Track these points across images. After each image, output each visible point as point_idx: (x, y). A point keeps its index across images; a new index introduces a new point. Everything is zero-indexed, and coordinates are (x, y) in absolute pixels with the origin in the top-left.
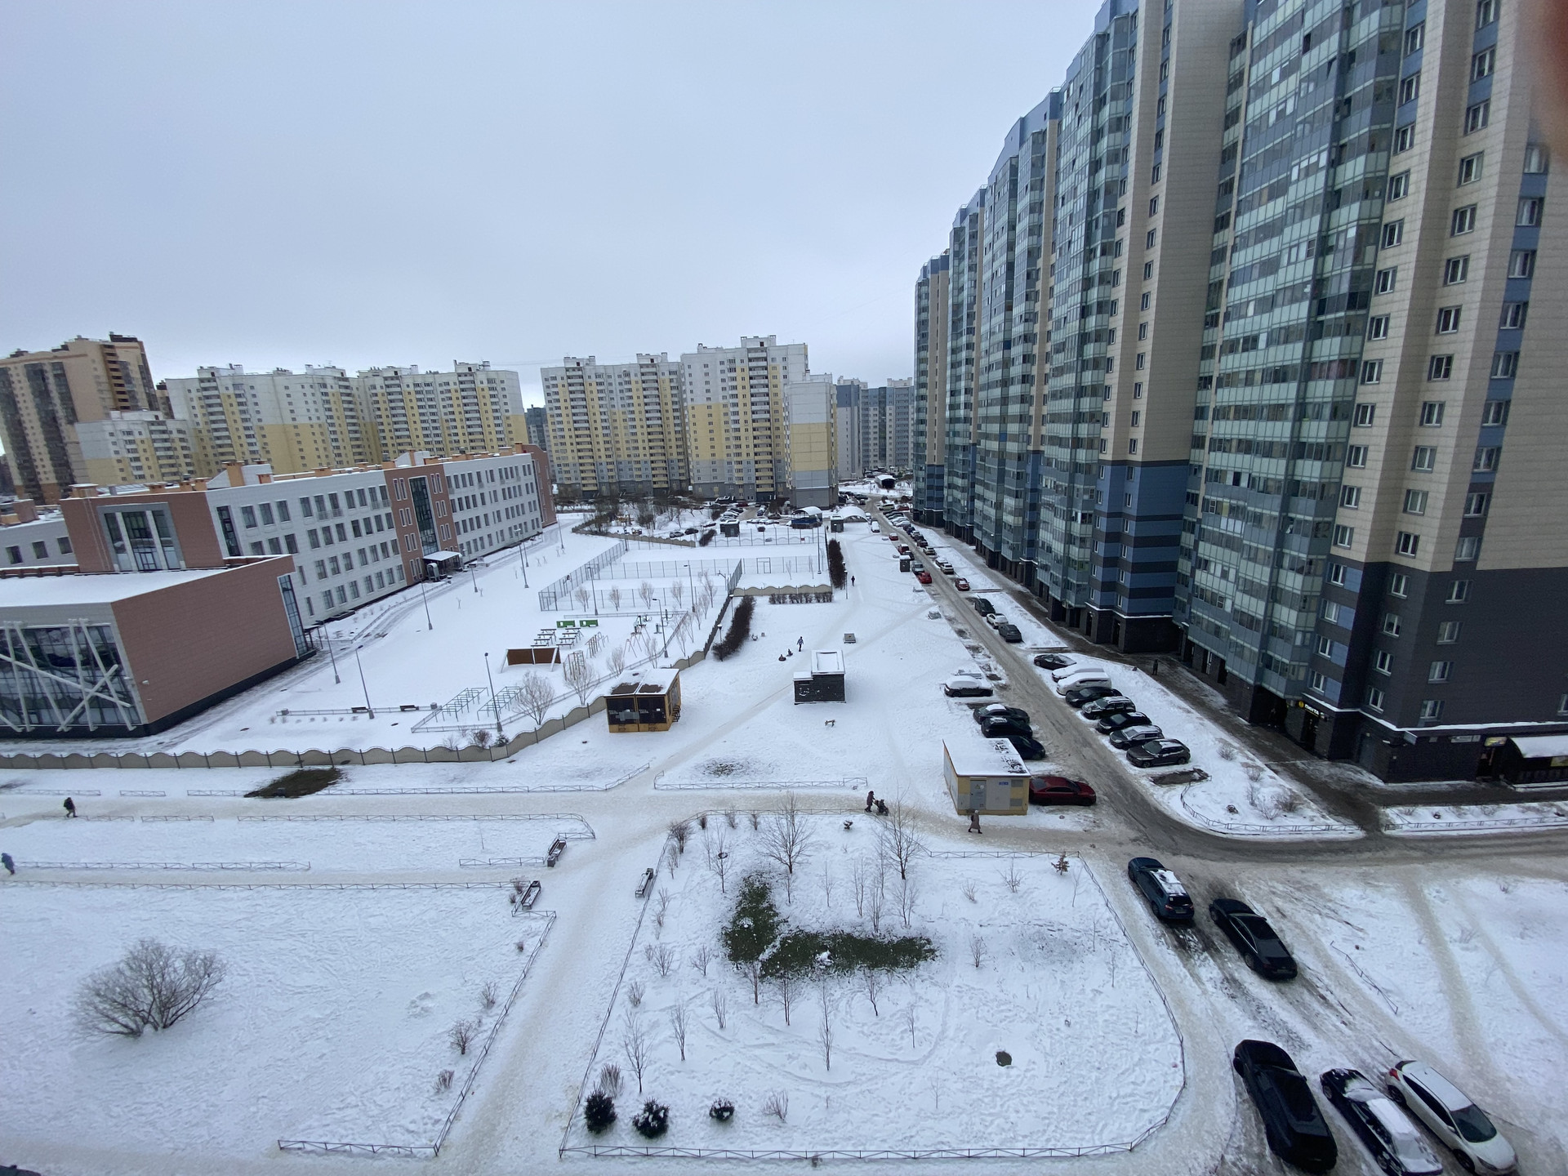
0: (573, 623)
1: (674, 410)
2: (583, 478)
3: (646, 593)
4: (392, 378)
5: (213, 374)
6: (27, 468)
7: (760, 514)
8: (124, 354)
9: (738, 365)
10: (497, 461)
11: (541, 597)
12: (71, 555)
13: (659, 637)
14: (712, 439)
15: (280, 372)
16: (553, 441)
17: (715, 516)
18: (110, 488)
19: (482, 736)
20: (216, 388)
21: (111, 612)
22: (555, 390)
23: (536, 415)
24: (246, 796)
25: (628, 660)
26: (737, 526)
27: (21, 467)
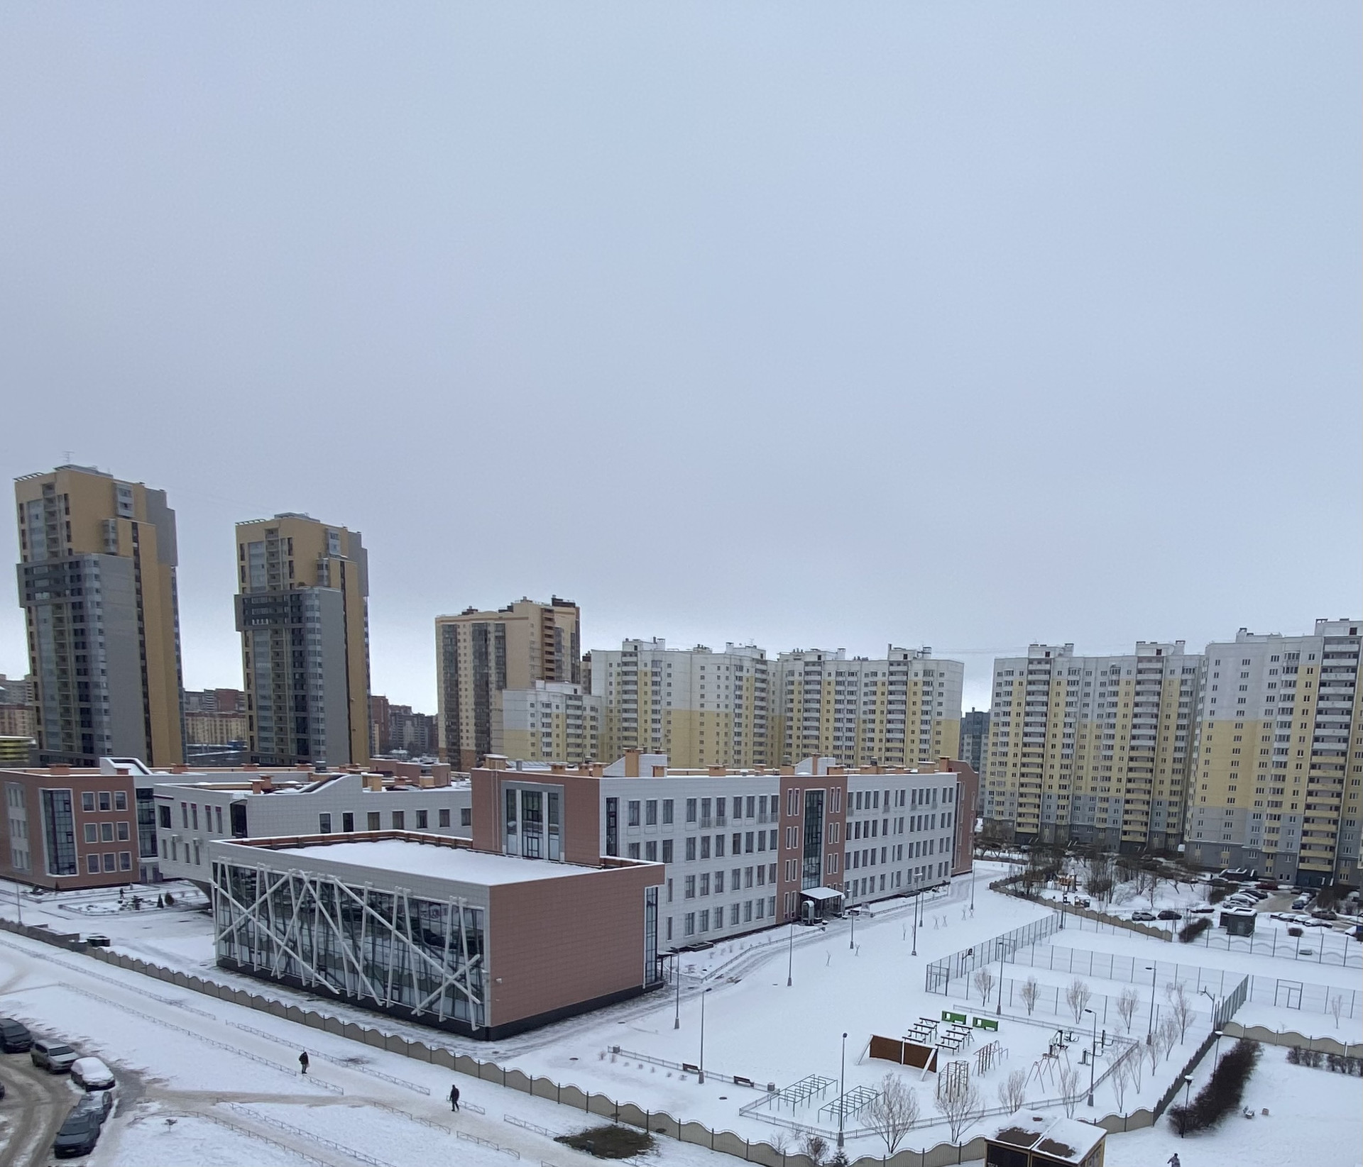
0: (963, 1019)
1: (1179, 727)
2: (1020, 815)
3: (1077, 997)
4: (814, 664)
5: (636, 648)
6: (452, 730)
7: (1298, 907)
8: (561, 621)
9: (1303, 663)
10: (914, 779)
11: (929, 973)
12: (469, 829)
13: (1085, 1072)
14: (1234, 776)
15: (701, 649)
16: (991, 759)
17: (1215, 897)
18: (518, 762)
19: (818, 1146)
20: (636, 664)
21: (488, 896)
22: (1009, 689)
23: (977, 722)
24: (556, 1140)
25: (1031, 1094)
26: (1251, 920)
27: (448, 729)
